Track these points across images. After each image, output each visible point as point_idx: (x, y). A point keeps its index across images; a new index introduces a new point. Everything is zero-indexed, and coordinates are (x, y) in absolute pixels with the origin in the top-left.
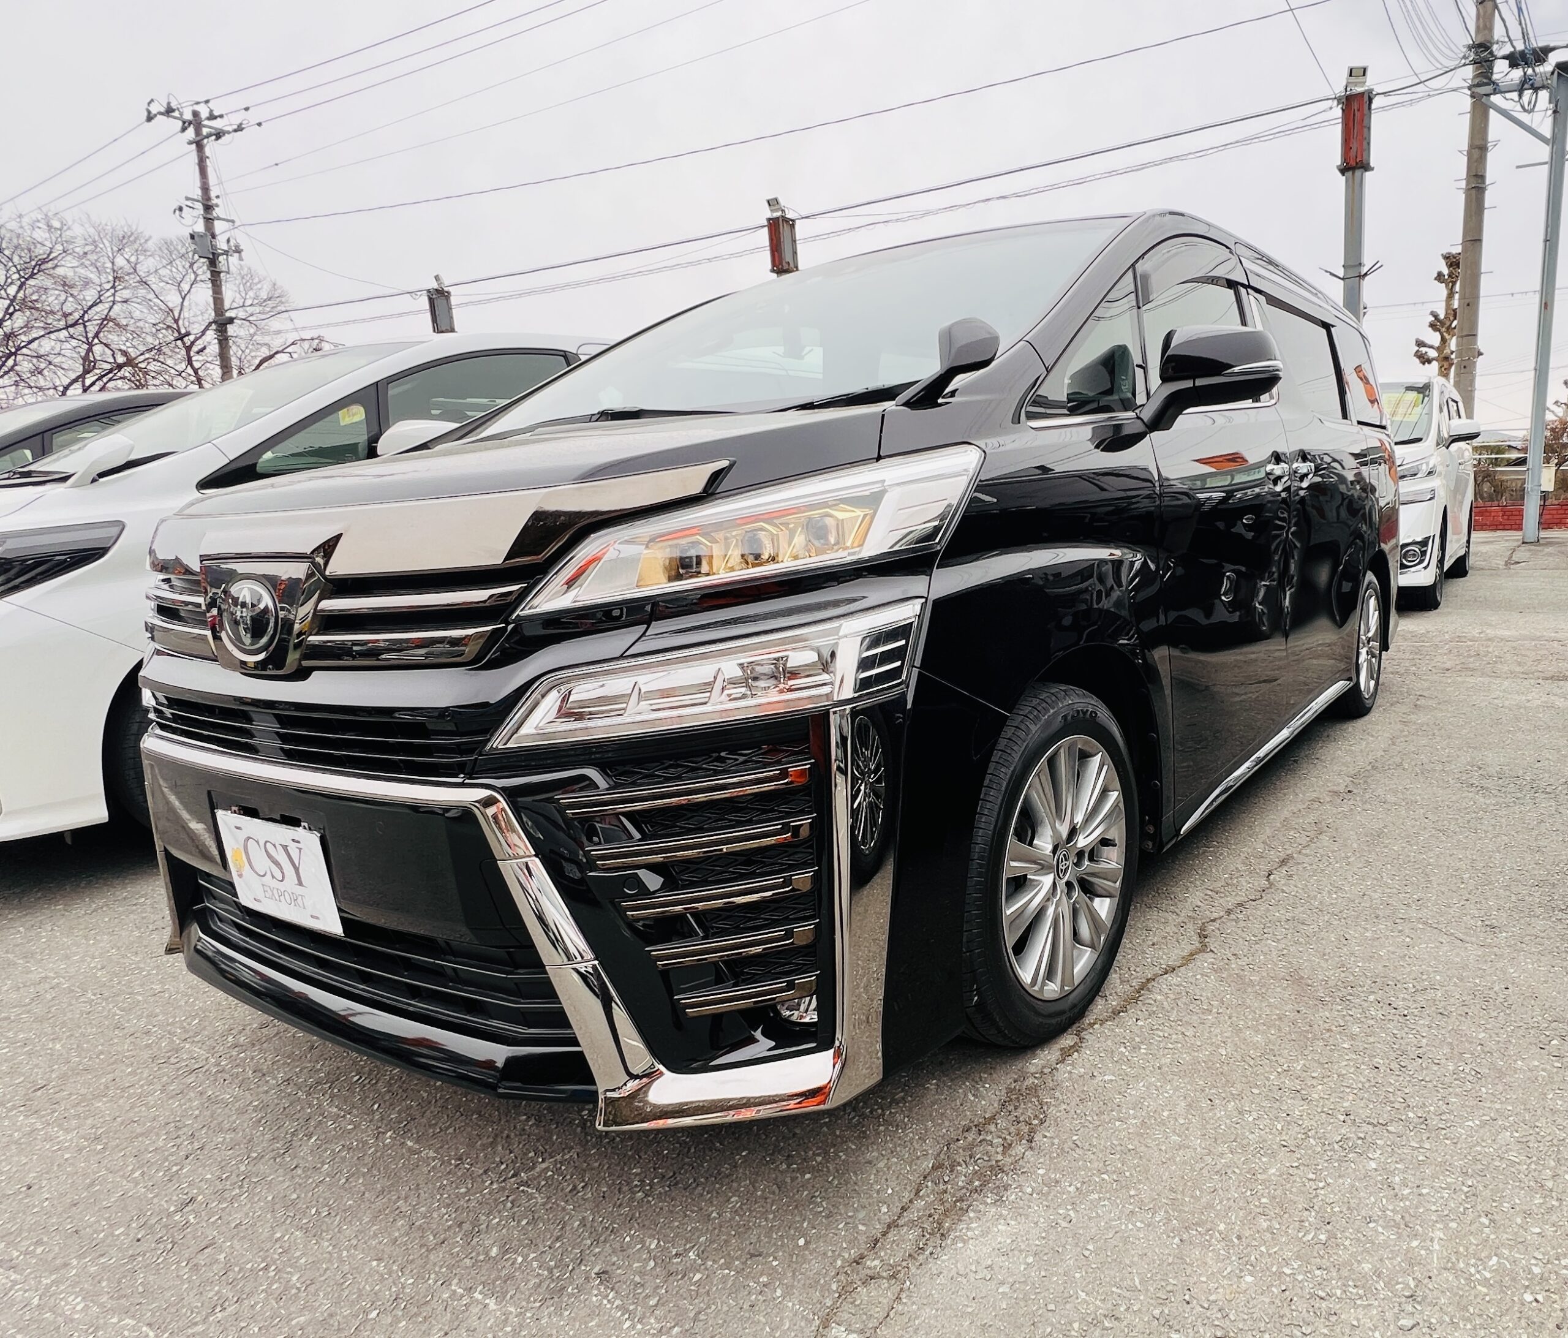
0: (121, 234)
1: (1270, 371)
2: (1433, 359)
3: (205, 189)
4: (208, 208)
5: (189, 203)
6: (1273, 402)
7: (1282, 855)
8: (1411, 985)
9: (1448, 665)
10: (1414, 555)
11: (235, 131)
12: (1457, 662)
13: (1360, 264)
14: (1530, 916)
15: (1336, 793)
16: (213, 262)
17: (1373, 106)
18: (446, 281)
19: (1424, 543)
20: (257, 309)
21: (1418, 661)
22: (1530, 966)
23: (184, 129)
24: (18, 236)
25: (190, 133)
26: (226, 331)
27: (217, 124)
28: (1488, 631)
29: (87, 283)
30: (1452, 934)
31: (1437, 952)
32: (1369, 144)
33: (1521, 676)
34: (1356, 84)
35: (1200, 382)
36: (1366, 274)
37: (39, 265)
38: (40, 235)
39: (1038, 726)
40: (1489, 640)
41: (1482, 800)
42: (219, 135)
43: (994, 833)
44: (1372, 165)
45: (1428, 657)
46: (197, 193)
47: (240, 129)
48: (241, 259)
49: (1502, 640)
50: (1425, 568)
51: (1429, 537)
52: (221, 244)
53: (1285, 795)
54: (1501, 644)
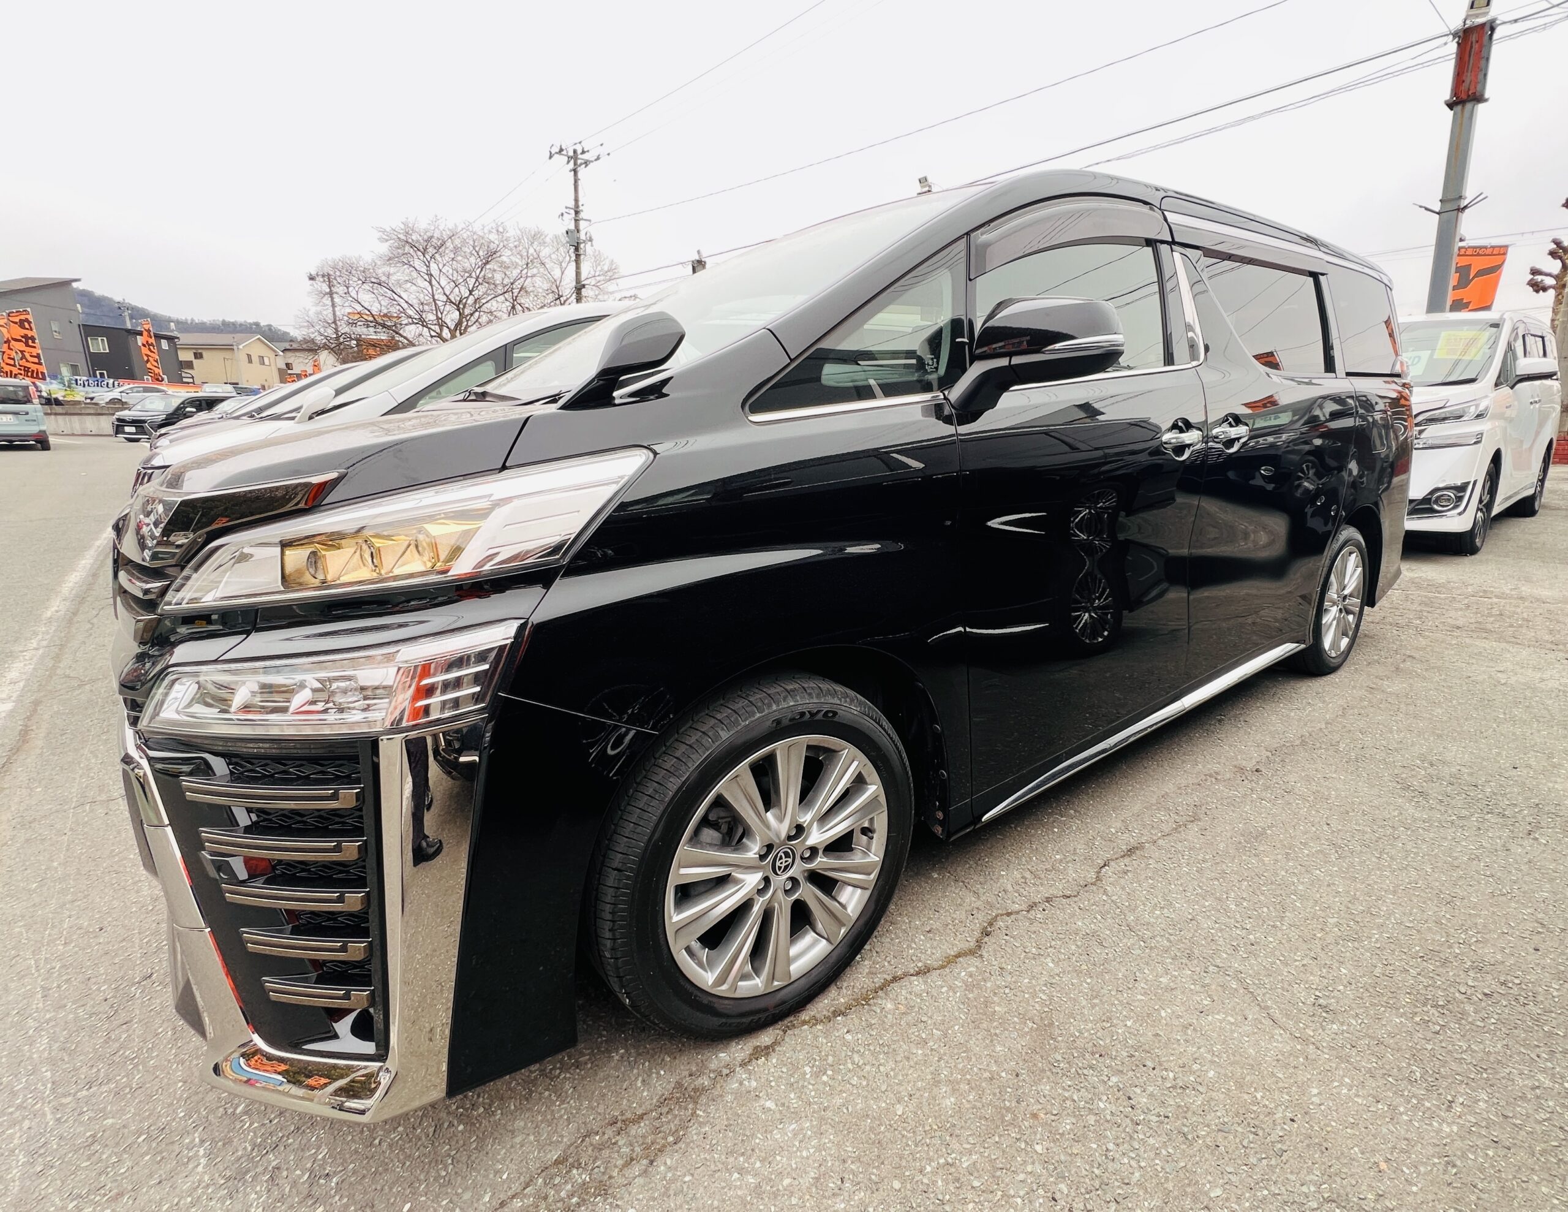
0: (533, 233)
1: (1102, 347)
2: (1550, 287)
3: (576, 200)
4: (577, 213)
5: (567, 210)
6: (1195, 363)
7: (1133, 842)
8: (1171, 1075)
9: (1460, 623)
10: (1449, 500)
11: (596, 160)
12: (1473, 621)
13: (1460, 197)
14: (1387, 1005)
15: (1241, 769)
16: (577, 249)
17: (1496, 36)
18: (704, 254)
19: (1462, 488)
20: (602, 278)
21: (1425, 614)
22: (1345, 1091)
23: (568, 162)
24: (483, 238)
25: (571, 165)
26: (580, 293)
27: (586, 156)
28: (1523, 588)
29: (516, 266)
30: (1267, 1008)
31: (1232, 1032)
32: (1485, 75)
33: (1549, 646)
34: (1477, 16)
35: (1017, 360)
36: (1466, 207)
37: (491, 256)
38: (493, 237)
39: (732, 733)
40: (1521, 598)
41: (1411, 811)
42: (586, 163)
43: (647, 846)
44: (1486, 96)
45: (1438, 611)
46: (572, 204)
47: (598, 158)
48: (592, 246)
49: (1538, 600)
50: (1460, 514)
51: (1468, 483)
52: (583, 237)
53: (1183, 762)
54: (1535, 605)
